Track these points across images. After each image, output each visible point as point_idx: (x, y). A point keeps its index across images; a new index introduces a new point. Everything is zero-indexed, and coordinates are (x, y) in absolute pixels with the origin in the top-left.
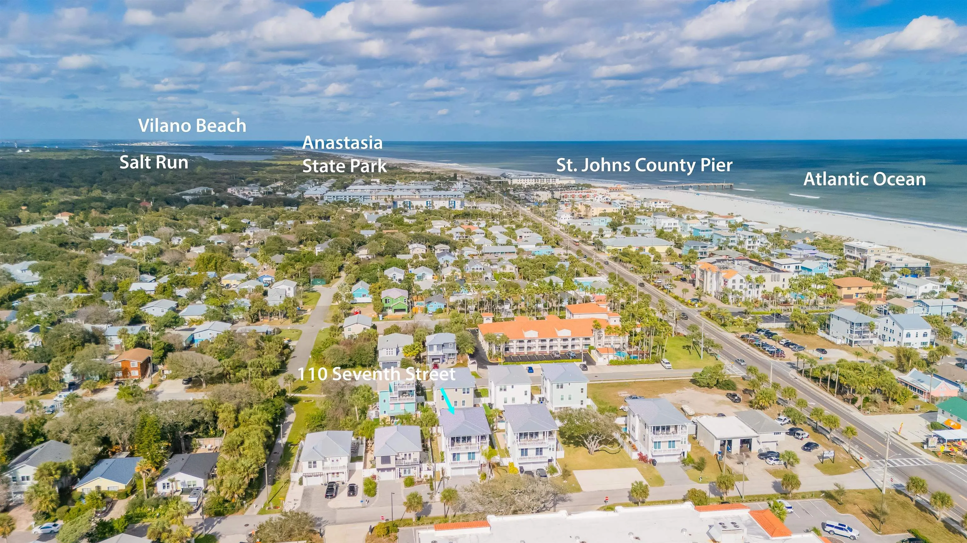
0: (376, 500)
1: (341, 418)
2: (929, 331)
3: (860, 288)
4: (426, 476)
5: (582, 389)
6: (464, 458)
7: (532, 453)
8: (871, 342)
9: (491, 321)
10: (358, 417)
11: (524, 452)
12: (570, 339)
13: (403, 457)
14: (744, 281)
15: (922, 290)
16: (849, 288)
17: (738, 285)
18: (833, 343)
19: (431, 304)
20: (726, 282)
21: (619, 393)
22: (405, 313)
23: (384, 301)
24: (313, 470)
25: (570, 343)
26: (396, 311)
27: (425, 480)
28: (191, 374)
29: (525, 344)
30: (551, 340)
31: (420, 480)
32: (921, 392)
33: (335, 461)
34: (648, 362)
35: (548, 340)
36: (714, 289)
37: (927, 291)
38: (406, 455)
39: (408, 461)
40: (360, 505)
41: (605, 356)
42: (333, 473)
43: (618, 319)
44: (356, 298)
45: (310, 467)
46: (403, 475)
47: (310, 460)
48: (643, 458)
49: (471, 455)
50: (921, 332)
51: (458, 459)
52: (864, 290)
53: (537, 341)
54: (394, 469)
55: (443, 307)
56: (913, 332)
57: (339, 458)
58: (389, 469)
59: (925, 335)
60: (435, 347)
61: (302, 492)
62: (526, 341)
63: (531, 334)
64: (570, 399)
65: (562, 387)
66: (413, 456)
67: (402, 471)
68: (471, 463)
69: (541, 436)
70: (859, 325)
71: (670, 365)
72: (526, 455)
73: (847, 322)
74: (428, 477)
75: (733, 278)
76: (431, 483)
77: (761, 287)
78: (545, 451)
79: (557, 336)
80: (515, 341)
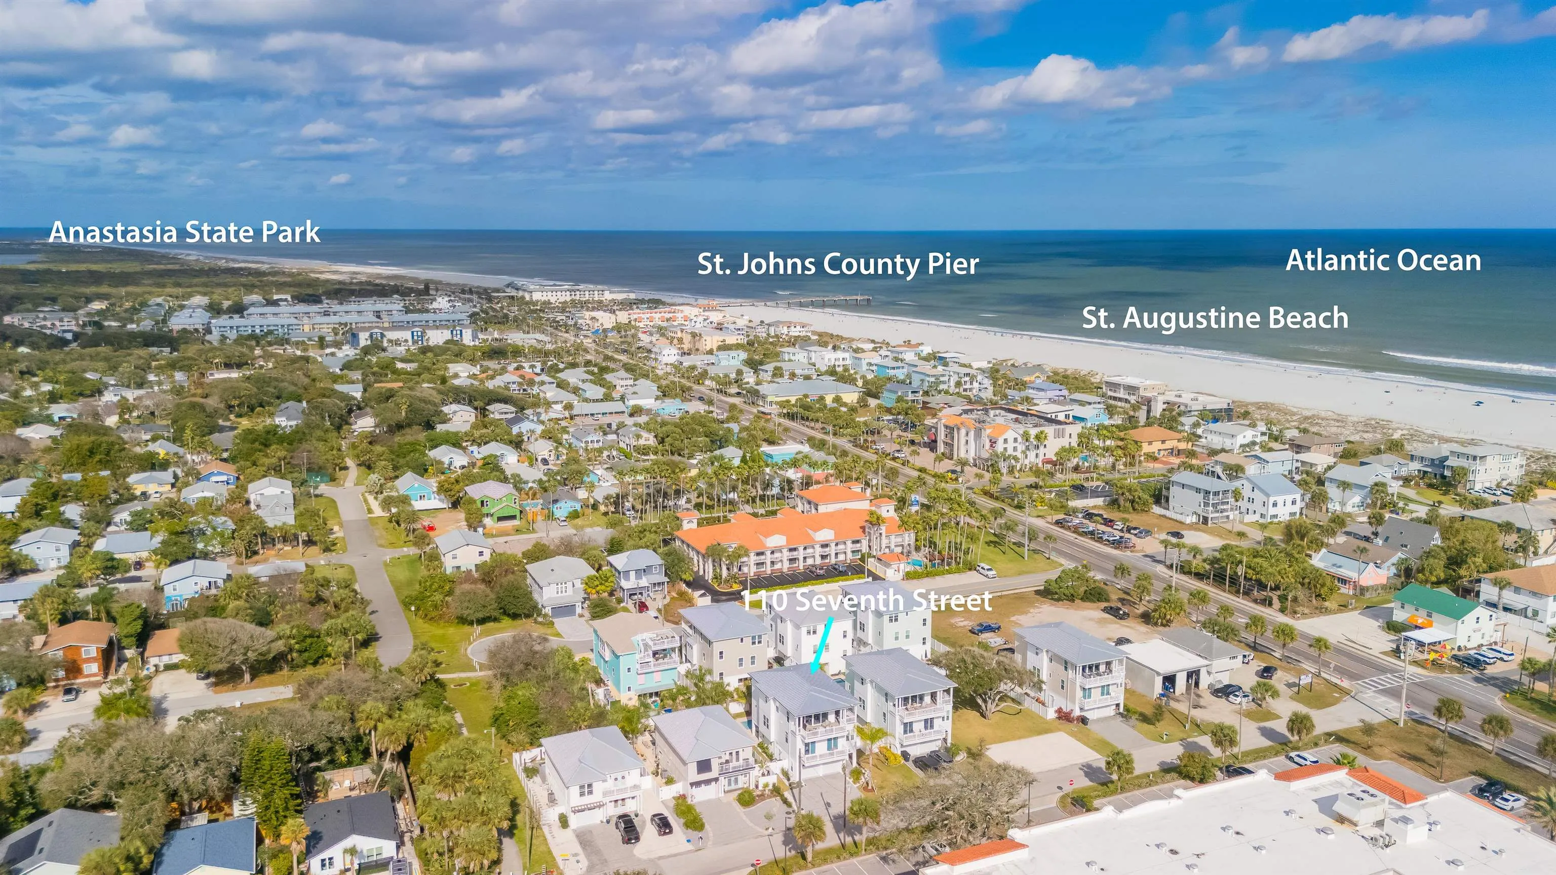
0: (711, 834)
1: (565, 707)
2: (1298, 497)
3: (1163, 442)
4: (766, 785)
5: (925, 620)
6: (821, 748)
7: (918, 727)
8: (1228, 517)
9: (694, 525)
11: (908, 727)
12: (833, 545)
13: (727, 757)
14: (1019, 440)
15: (1241, 440)
16: (1150, 443)
17: (1010, 446)
18: (1181, 523)
19: (558, 505)
20: (993, 443)
21: (953, 621)
22: (516, 522)
23: (479, 504)
24: (588, 800)
25: (832, 550)
26: (500, 519)
27: (767, 791)
28: (231, 658)
29: (768, 558)
30: (805, 548)
31: (759, 792)
32: (1344, 581)
33: (619, 778)
34: (958, 571)
35: (801, 549)
36: (972, 454)
37: (1246, 441)
38: (732, 754)
39: (735, 764)
40: (690, 847)
41: (895, 567)
42: (616, 801)
43: (892, 509)
44: (413, 502)
45: (582, 794)
46: (727, 788)
47: (582, 783)
48: (1064, 716)
49: (832, 743)
50: (1289, 499)
51: (813, 752)
52: (1169, 444)
53: (785, 551)
55: (578, 507)
56: (1280, 500)
57: (626, 774)
58: (708, 782)
59: (1294, 503)
60: (632, 574)
61: (575, 839)
62: (768, 553)
63: (777, 540)
64: (907, 637)
65: (896, 620)
66: (742, 756)
67: (727, 782)
68: (832, 754)
69: (928, 699)
70: (1216, 494)
71: (994, 572)
72: (911, 731)
73: (1198, 490)
74: (771, 787)
75: (1005, 437)
76: (782, 796)
77: (1042, 448)
78: (937, 723)
79: (813, 540)
80: (752, 555)
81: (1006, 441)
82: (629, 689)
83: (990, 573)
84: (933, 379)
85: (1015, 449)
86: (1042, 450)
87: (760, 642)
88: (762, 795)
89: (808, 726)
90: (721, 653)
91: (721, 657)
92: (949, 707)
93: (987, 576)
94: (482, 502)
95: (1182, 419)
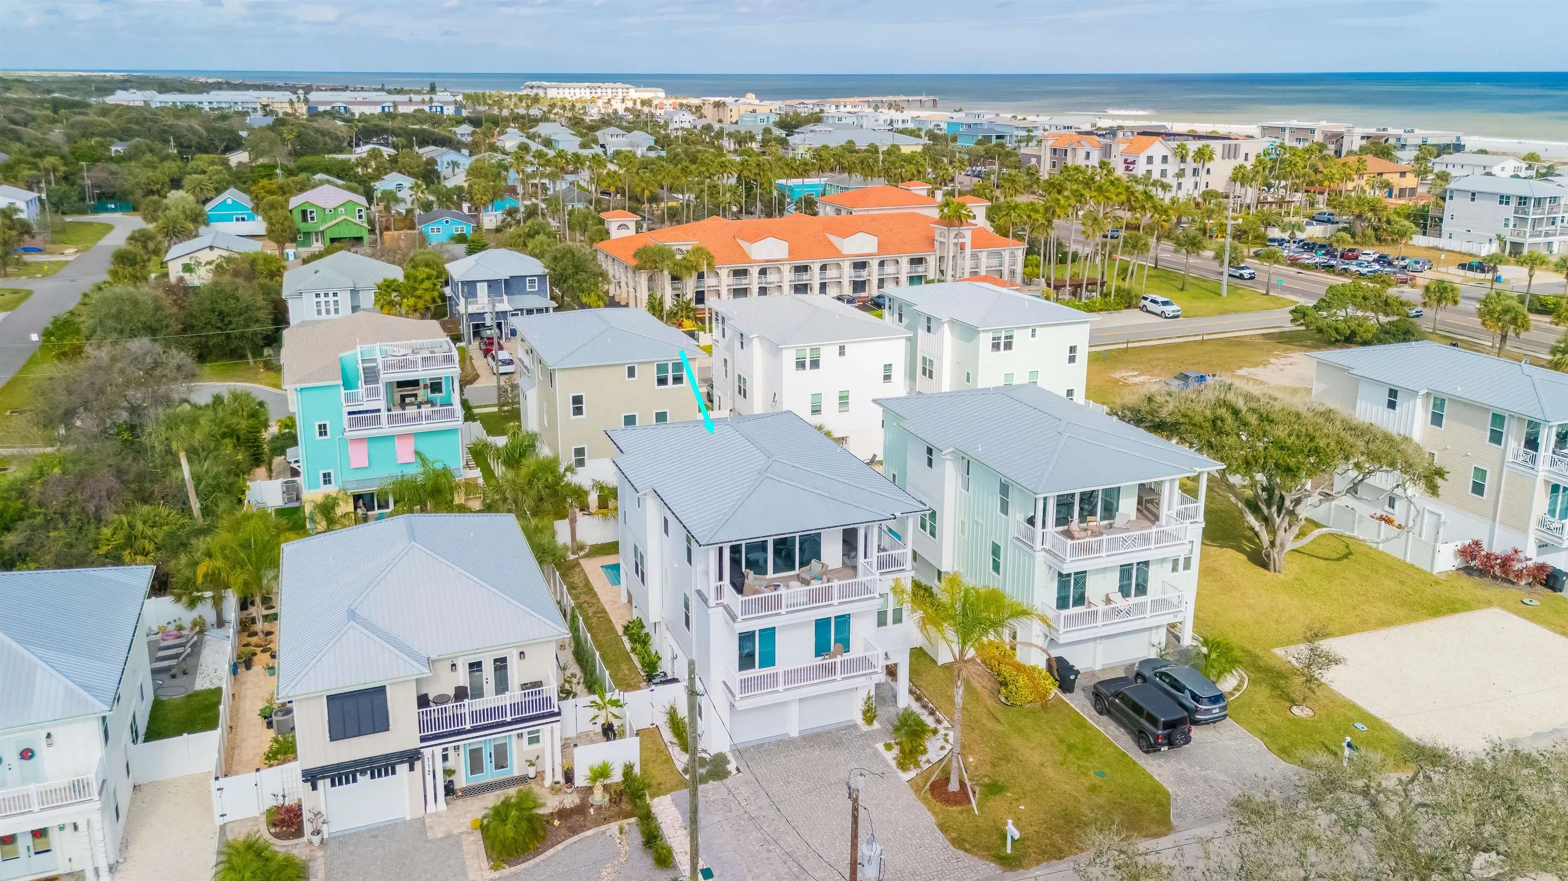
4: (602, 773)
5: (1073, 349)
6: (794, 649)
7: (1102, 587)
10: (195, 505)
11: (1072, 588)
12: (874, 264)
13: (462, 678)
14: (1170, 159)
17: (1157, 168)
19: (435, 226)
21: (1117, 375)
23: (297, 216)
26: (334, 242)
27: (599, 797)
30: (823, 268)
31: (570, 800)
34: (1112, 308)
38: (475, 666)
39: (490, 700)
46: (462, 780)
48: (1486, 566)
49: (831, 632)
51: (768, 661)
53: (786, 269)
54: (412, 757)
55: (467, 230)
58: (381, 765)
60: (482, 289)
62: (754, 271)
65: (1008, 346)
66: (517, 674)
67: (460, 762)
68: (831, 670)
69: (1127, 506)
70: (1539, 202)
71: (1175, 307)
72: (1080, 600)
73: (1504, 199)
74: (617, 777)
75: (1149, 152)
76: (647, 818)
77: (1203, 173)
78: (1157, 577)
79: (838, 253)
80: (724, 273)
81: (1150, 160)
82: (327, 478)
83: (1168, 309)
84: (1025, 133)
85: (1164, 173)
86: (1203, 178)
87: (678, 380)
88: (581, 810)
89: (751, 577)
90: (577, 400)
91: (578, 411)
92: (1195, 530)
93: (1162, 315)
94: (304, 213)
95: (1398, 154)
